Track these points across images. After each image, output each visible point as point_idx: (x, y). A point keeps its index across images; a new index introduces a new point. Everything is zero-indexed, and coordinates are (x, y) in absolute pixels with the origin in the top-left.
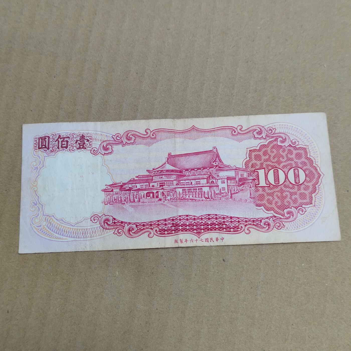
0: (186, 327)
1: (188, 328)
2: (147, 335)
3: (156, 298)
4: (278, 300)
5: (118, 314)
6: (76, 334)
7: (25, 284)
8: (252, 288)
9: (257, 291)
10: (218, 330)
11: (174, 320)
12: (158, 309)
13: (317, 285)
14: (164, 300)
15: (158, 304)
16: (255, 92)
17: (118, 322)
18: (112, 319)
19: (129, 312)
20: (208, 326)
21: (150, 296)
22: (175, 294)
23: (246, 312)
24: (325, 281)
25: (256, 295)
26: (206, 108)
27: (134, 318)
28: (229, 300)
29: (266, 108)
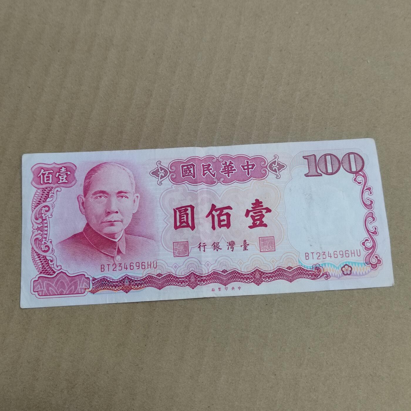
0: (189, 344)
1: (192, 345)
2: (144, 350)
3: (158, 309)
4: (296, 320)
5: (112, 324)
6: (63, 343)
7: (9, 284)
8: (267, 305)
9: (273, 309)
10: (225, 349)
11: (176, 335)
12: (159, 321)
13: (340, 306)
14: (166, 311)
15: (159, 315)
16: (287, 86)
17: (112, 334)
18: (106, 329)
19: (126, 322)
20: (214, 344)
21: (150, 306)
22: (179, 305)
23: (258, 330)
24: (349, 302)
25: (271, 313)
26: (230, 99)
27: (131, 330)
28: (240, 316)
29: (298, 104)
